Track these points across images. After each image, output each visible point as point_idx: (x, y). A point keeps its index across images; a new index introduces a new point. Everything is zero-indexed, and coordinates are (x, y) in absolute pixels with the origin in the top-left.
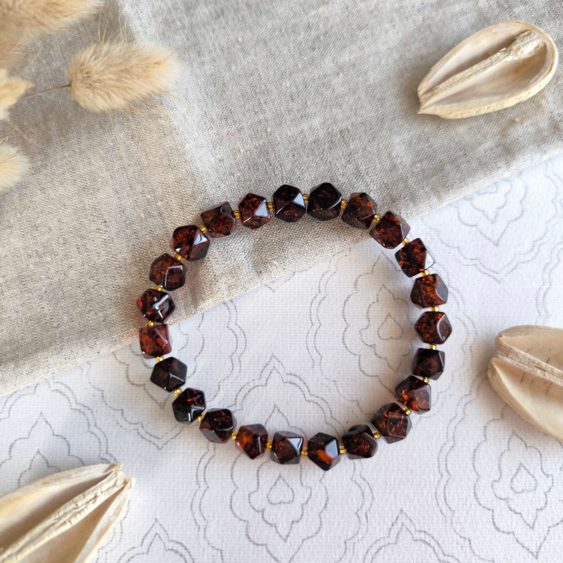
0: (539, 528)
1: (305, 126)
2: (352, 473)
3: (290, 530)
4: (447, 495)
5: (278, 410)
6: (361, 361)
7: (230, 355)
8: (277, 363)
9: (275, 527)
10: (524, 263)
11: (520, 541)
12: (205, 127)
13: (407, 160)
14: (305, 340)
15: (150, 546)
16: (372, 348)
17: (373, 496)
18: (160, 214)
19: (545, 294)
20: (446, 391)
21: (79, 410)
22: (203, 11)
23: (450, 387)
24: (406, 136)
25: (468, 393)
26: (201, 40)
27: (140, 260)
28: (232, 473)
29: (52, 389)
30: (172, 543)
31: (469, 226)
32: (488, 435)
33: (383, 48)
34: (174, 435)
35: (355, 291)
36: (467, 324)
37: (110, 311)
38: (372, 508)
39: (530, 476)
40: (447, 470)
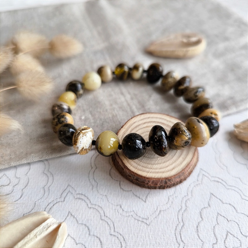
5: (71, 215)
20: (173, 195)
23: (175, 192)
25: (186, 195)
32: (203, 217)
39: (235, 238)
40: (182, 240)
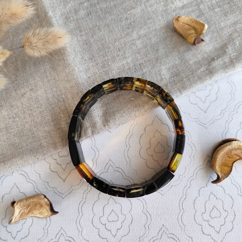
0: (222, 233)
1: (125, 62)
2: (143, 209)
3: (117, 233)
4: (182, 219)
6: (147, 162)
7: (92, 159)
8: (112, 163)
9: (111, 231)
10: (217, 120)
11: (213, 239)
12: (82, 63)
13: (168, 76)
14: (123, 153)
15: (59, 238)
16: (152, 157)
17: (151, 219)
18: (64, 101)
19: (226, 134)
21: (30, 182)
22: (82, 13)
24: (168, 66)
26: (81, 25)
27: (55, 120)
28: (93, 209)
29: (19, 173)
30: (68, 237)
31: (194, 104)
33: (158, 27)
34: (69, 193)
35: (144, 132)
36: (192, 147)
37: (42, 141)
38: (151, 224)
